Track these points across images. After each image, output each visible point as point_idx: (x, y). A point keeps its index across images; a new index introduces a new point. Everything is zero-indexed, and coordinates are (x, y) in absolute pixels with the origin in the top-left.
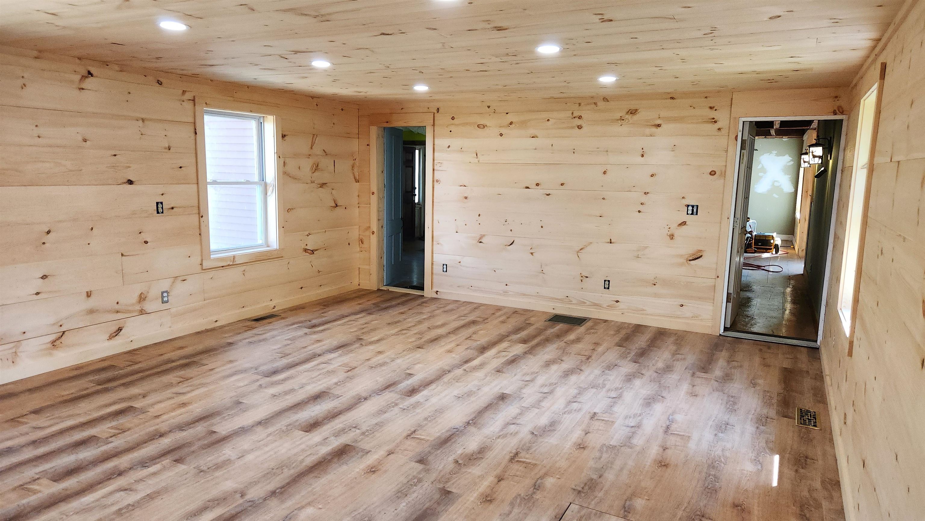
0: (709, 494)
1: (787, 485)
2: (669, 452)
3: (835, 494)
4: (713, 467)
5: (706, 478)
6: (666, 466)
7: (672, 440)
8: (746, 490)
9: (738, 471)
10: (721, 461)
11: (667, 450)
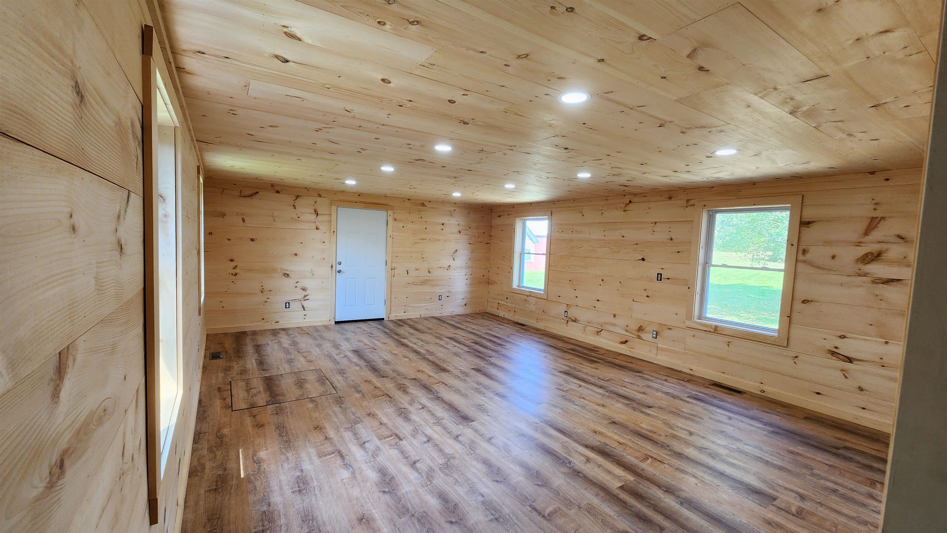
0: (280, 425)
1: (232, 454)
2: (322, 438)
3: (196, 463)
4: (287, 441)
5: (287, 432)
6: (316, 428)
7: (328, 448)
8: (259, 437)
9: (269, 447)
10: (284, 448)
11: (324, 438)
